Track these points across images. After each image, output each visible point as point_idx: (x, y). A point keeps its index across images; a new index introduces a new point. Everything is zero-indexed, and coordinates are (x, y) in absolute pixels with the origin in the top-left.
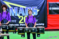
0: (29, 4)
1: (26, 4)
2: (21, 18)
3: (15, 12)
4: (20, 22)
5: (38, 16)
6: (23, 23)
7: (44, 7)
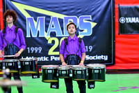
0: (72, 9)
1: (64, 8)
2: (53, 42)
3: (39, 29)
4: (51, 52)
5: (94, 38)
6: (57, 53)
7: (106, 17)
